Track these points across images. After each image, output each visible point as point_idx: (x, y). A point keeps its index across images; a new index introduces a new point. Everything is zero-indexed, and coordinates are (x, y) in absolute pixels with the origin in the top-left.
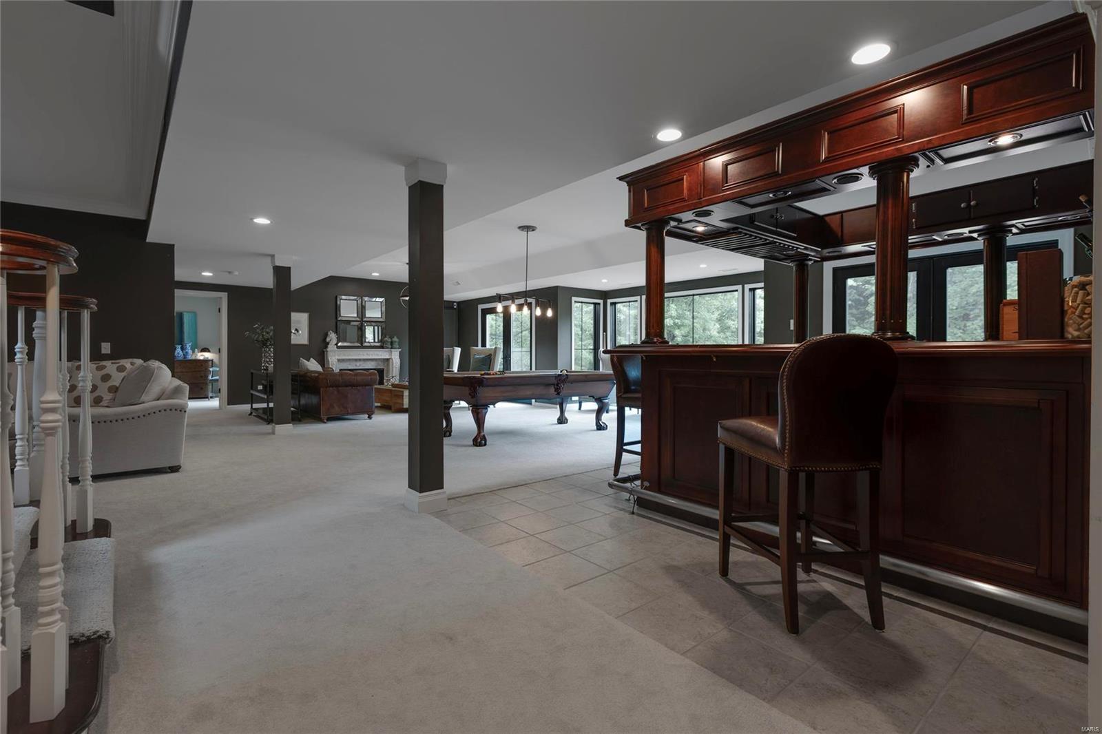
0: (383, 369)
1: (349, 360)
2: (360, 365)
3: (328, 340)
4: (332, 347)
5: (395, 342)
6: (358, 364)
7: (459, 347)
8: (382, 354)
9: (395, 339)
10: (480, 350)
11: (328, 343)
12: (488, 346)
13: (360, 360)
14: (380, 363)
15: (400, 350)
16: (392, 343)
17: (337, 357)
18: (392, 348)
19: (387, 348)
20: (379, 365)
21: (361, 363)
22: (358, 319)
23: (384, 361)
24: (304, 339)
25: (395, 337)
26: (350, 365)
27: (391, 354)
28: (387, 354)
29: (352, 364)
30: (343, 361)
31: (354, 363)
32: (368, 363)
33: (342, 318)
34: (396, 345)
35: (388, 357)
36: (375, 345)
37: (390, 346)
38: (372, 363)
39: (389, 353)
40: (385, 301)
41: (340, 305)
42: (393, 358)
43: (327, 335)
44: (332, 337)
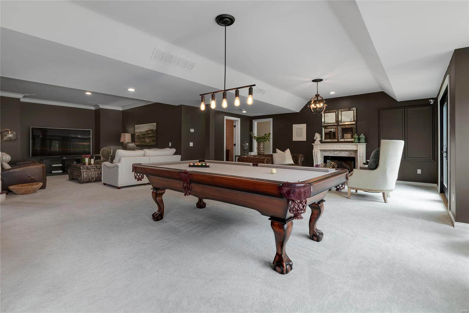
0: (355, 157)
2: (337, 154)
3: (315, 138)
4: (317, 142)
5: (361, 138)
6: (336, 153)
8: (352, 147)
9: (362, 136)
11: (315, 140)
13: (337, 150)
16: (359, 139)
17: (319, 148)
18: (359, 143)
19: (355, 142)
21: (338, 152)
22: (336, 124)
23: (353, 152)
24: (304, 138)
25: (362, 135)
26: (330, 153)
27: (357, 147)
28: (355, 147)
29: (332, 153)
30: (326, 151)
31: (334, 152)
32: (343, 153)
33: (326, 124)
34: (363, 140)
35: (355, 149)
36: (348, 140)
37: (356, 140)
38: (346, 153)
39: (355, 146)
40: (355, 109)
41: (324, 117)
42: (358, 149)
43: (314, 135)
44: (317, 136)
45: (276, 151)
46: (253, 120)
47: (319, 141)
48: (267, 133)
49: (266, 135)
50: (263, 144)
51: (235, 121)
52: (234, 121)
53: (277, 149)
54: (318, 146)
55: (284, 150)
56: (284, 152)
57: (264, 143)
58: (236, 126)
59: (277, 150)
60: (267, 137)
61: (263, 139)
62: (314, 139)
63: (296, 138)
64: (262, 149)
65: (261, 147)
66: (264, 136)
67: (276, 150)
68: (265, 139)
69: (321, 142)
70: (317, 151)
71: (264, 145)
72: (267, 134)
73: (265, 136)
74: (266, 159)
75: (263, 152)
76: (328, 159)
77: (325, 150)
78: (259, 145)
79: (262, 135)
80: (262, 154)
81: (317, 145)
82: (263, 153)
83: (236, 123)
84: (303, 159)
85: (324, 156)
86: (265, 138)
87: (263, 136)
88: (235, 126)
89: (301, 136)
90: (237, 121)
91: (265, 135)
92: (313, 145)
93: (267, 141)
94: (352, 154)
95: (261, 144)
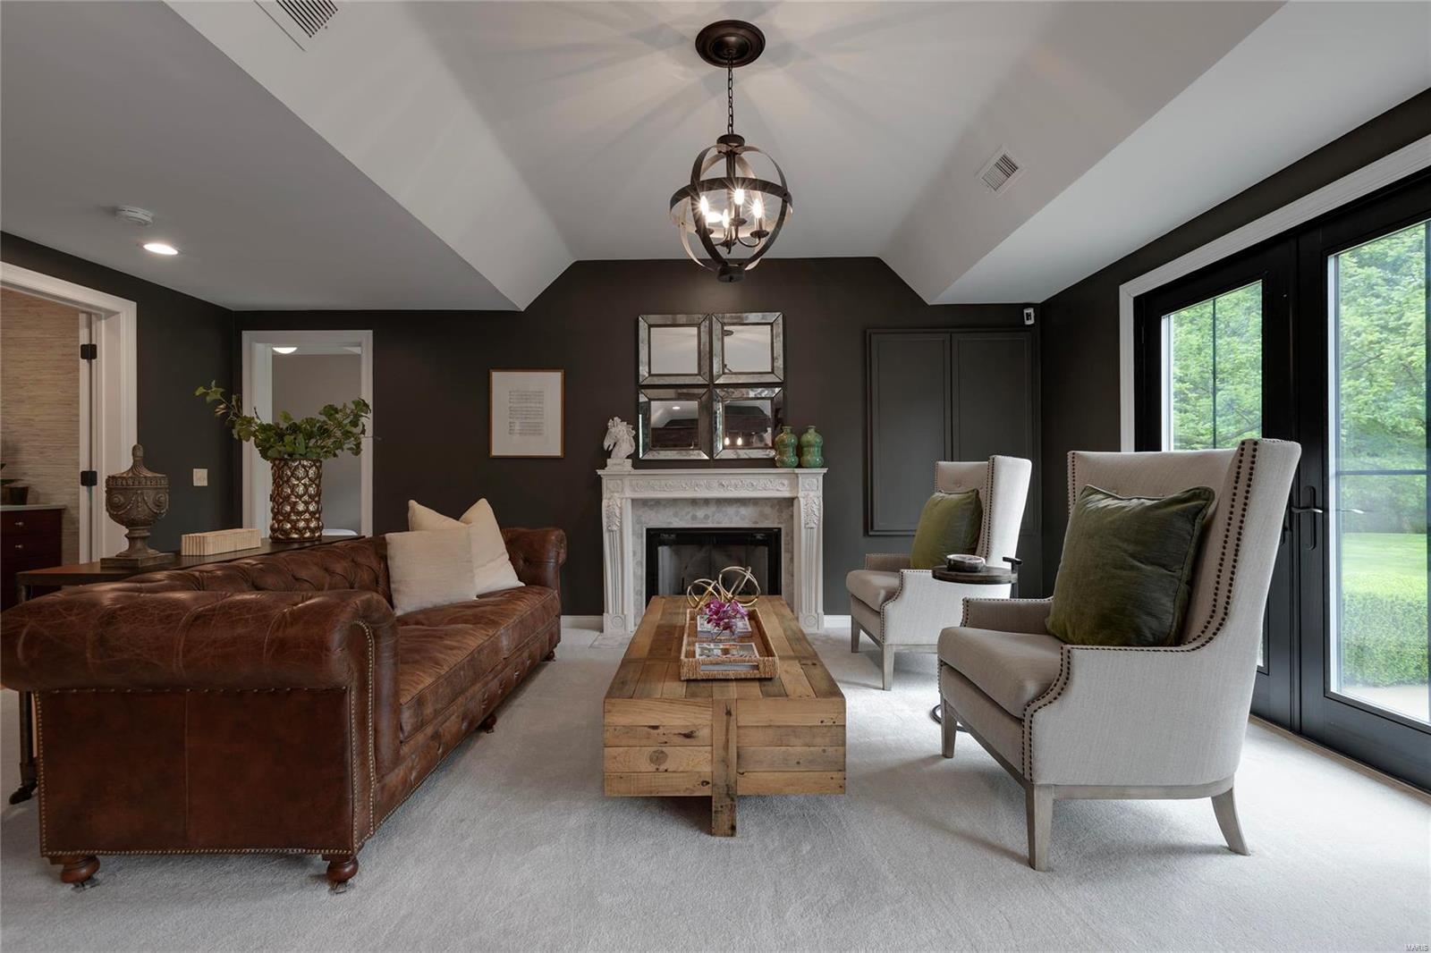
0: (780, 529)
1: (675, 502)
2: (706, 517)
3: (607, 443)
4: (618, 464)
5: (810, 445)
6: (701, 513)
7: (1018, 453)
8: (770, 485)
9: (811, 436)
10: (1127, 469)
11: (608, 454)
12: (1168, 445)
13: (707, 502)
14: (768, 510)
15: (825, 470)
16: (799, 450)
17: (629, 494)
18: (800, 466)
19: (784, 465)
20: (764, 516)
21: (711, 510)
22: (700, 380)
23: (772, 507)
24: (550, 443)
25: (812, 431)
26: (676, 515)
27: (794, 485)
28: (784, 485)
29: (684, 513)
30: (657, 503)
31: (690, 509)
32: (731, 510)
33: (655, 378)
34: (813, 455)
35: (787, 494)
36: (753, 457)
37: (791, 458)
38: (744, 511)
39: (786, 482)
40: (780, 320)
41: (647, 342)
42: (801, 494)
43: (606, 429)
44: (620, 435)
45: (406, 520)
46: (246, 335)
47: (628, 457)
48: (343, 400)
49: (337, 411)
50: (312, 472)
51: (92, 314)
52: (83, 318)
53: (413, 503)
54: (627, 482)
55: (455, 508)
56: (457, 518)
57: (317, 463)
58: (102, 351)
59: (418, 511)
60: (339, 424)
61: (310, 436)
62: (606, 445)
63: (507, 441)
64: (306, 503)
65: (301, 490)
66: (323, 418)
67: (407, 508)
68: (329, 442)
69: (638, 463)
70: (621, 508)
71: (319, 476)
72: (340, 407)
73: (330, 416)
74: (344, 617)
75: (313, 525)
76: (663, 543)
77: (652, 500)
78: (279, 480)
79: (308, 410)
80: (302, 540)
81: (621, 476)
82: (313, 531)
83: (102, 327)
84: (563, 557)
85: (648, 530)
86: (324, 432)
87: (310, 421)
88: (90, 352)
89: (535, 430)
90: (111, 314)
91: (331, 411)
92: (600, 478)
93: (345, 454)
94: (766, 517)
95: (301, 473)
